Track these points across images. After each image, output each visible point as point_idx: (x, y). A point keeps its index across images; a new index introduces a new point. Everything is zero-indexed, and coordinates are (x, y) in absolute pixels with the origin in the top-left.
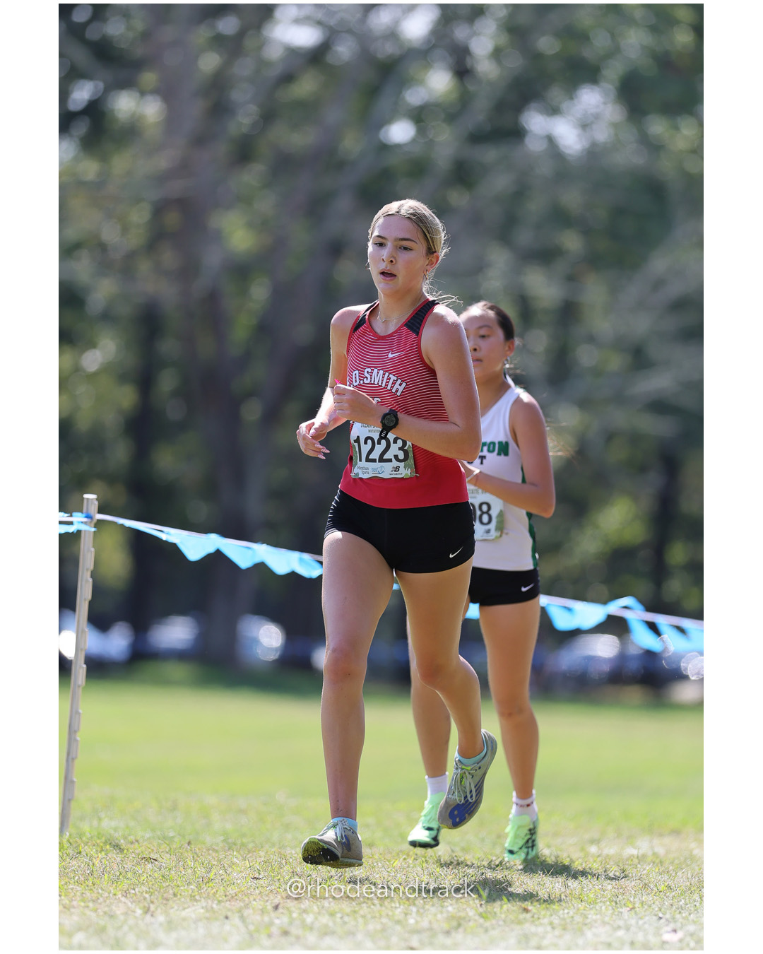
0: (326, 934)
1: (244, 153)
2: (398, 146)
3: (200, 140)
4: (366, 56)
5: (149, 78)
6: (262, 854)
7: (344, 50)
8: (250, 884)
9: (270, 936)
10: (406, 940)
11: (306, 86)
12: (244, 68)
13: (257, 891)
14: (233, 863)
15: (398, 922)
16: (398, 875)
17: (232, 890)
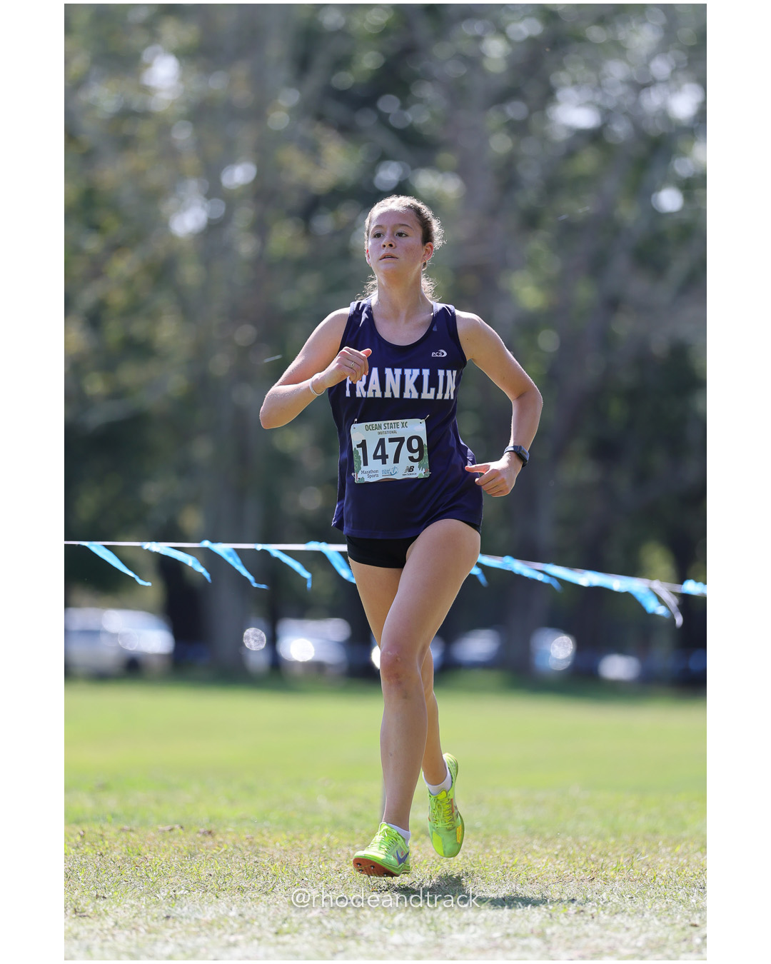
0: (616, 914)
1: (531, 221)
2: (670, 214)
3: (493, 212)
4: (640, 133)
5: (446, 158)
6: (559, 841)
7: (620, 129)
8: (549, 868)
9: (566, 915)
10: (687, 917)
11: (587, 161)
12: (530, 148)
13: (555, 875)
14: (534, 850)
15: (681, 902)
16: (680, 860)
17: (533, 874)
